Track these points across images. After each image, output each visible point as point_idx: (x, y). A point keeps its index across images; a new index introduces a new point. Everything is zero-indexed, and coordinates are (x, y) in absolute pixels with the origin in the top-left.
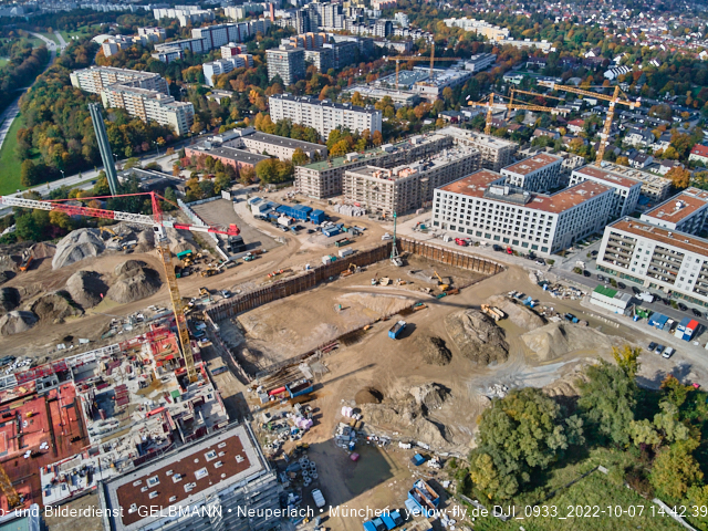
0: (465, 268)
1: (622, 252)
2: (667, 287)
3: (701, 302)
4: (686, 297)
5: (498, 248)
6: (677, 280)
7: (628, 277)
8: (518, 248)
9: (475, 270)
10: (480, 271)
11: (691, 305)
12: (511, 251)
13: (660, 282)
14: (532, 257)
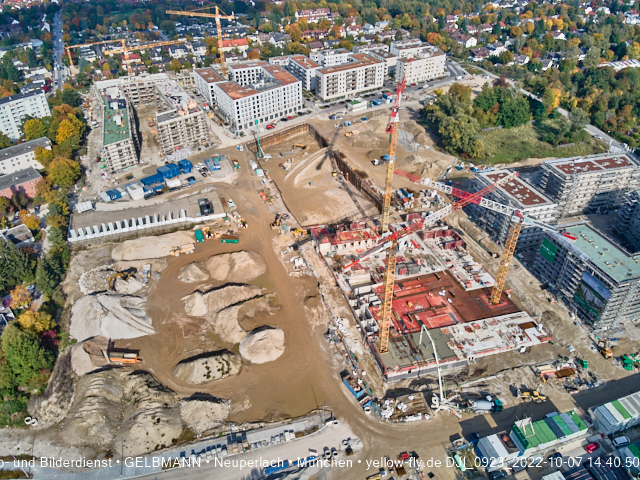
0: (288, 139)
1: (333, 85)
2: (354, 92)
3: (367, 91)
4: (363, 92)
5: (283, 120)
6: (358, 86)
7: (338, 98)
8: (289, 114)
9: (293, 136)
10: (296, 135)
11: (368, 94)
12: (290, 118)
13: (350, 91)
14: (300, 114)
